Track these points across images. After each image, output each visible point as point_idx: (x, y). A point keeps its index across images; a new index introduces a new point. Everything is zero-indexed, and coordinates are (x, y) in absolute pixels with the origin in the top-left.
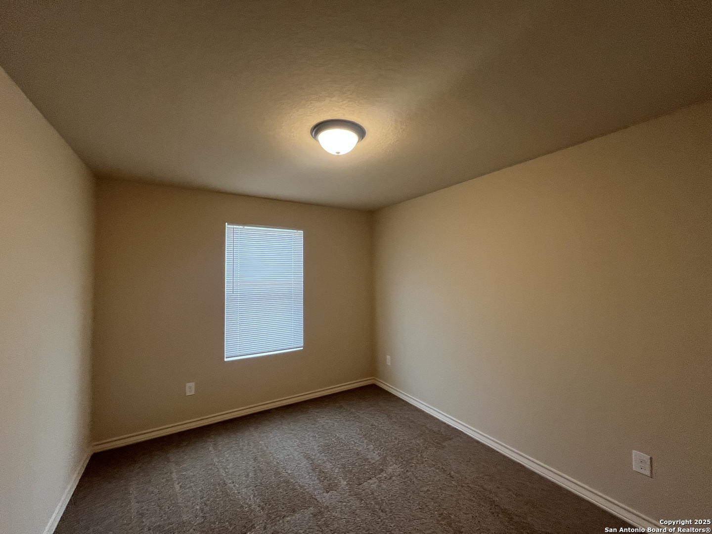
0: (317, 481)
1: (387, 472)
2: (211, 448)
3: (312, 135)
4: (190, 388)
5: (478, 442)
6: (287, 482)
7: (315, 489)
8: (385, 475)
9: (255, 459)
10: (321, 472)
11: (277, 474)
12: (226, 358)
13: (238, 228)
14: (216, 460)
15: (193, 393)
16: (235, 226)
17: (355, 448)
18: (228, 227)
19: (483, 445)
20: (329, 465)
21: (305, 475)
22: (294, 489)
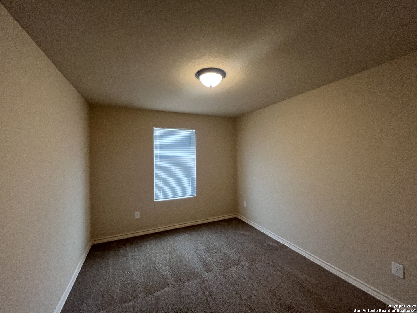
0: (202, 266)
1: (241, 264)
2: (148, 246)
3: (196, 77)
4: (137, 215)
5: (296, 253)
6: (186, 265)
7: (201, 270)
8: (239, 266)
9: (170, 253)
10: (204, 262)
11: (181, 261)
12: (155, 200)
13: (160, 130)
14: (150, 252)
15: (139, 217)
16: (158, 129)
17: (224, 251)
18: (155, 129)
19: (299, 254)
20: (209, 259)
21: (196, 263)
22: (190, 270)
